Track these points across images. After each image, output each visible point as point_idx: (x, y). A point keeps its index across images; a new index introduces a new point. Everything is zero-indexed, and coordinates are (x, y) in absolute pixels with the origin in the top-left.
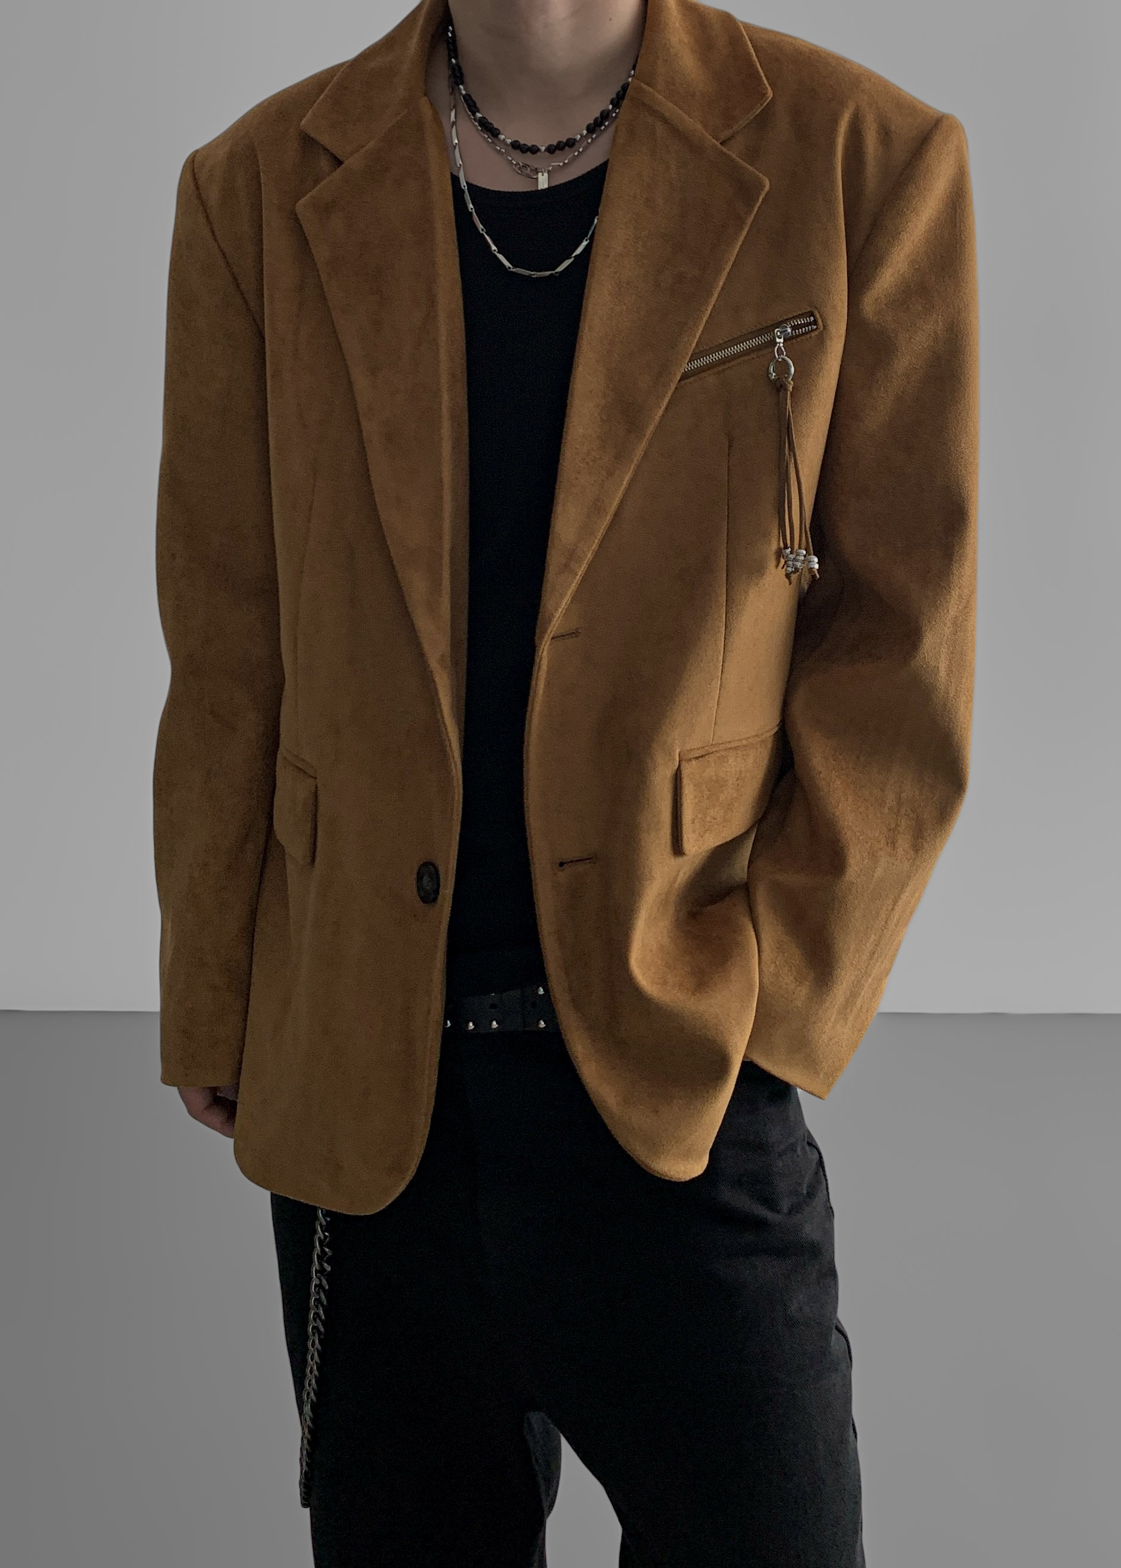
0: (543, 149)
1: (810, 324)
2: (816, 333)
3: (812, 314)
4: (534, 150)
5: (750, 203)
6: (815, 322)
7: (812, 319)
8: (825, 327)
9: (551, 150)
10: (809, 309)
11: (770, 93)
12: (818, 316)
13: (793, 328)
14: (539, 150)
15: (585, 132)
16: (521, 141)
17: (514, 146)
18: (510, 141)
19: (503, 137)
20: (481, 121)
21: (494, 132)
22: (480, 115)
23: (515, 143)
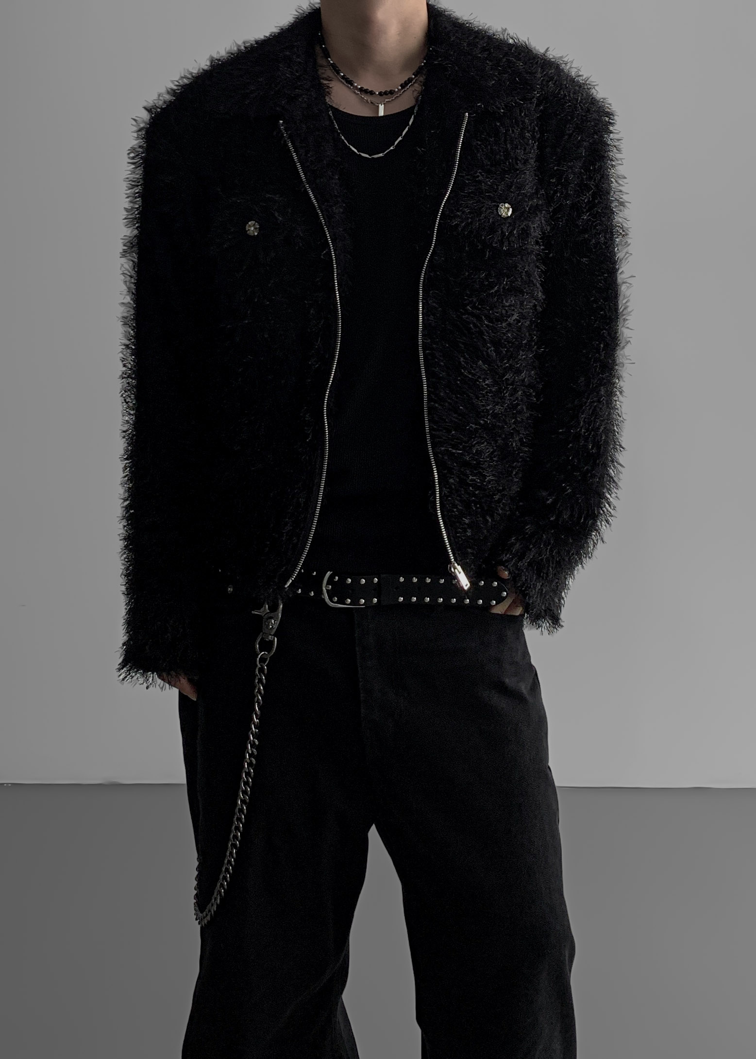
0: (377, 93)
4: (372, 93)
9: (380, 94)
14: (375, 93)
15: (400, 88)
16: (365, 88)
17: (361, 90)
18: (359, 87)
19: (356, 84)
20: (343, 77)
21: (350, 83)
22: (342, 74)
23: (362, 88)
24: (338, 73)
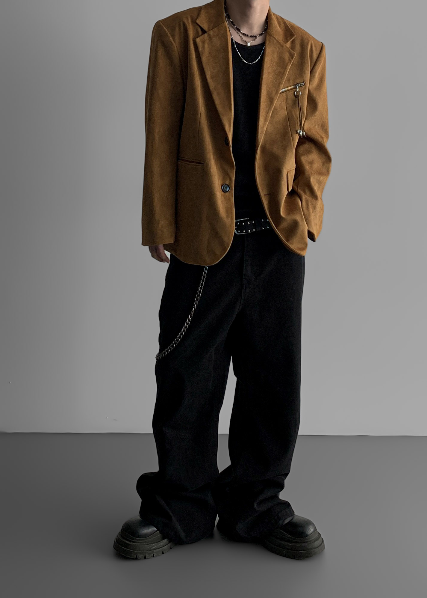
0: (250, 36)
1: (303, 84)
2: (304, 86)
3: (303, 82)
4: (248, 36)
5: (292, 58)
6: (304, 84)
7: (303, 83)
8: (306, 85)
9: (251, 36)
10: (303, 81)
11: (295, 36)
12: (305, 82)
13: (300, 85)
14: (249, 36)
15: (259, 36)
16: (245, 33)
17: (244, 34)
18: (243, 33)
19: (242, 31)
20: (236, 27)
21: (239, 31)
22: (236, 26)
23: (244, 33)
24: (234, 25)
